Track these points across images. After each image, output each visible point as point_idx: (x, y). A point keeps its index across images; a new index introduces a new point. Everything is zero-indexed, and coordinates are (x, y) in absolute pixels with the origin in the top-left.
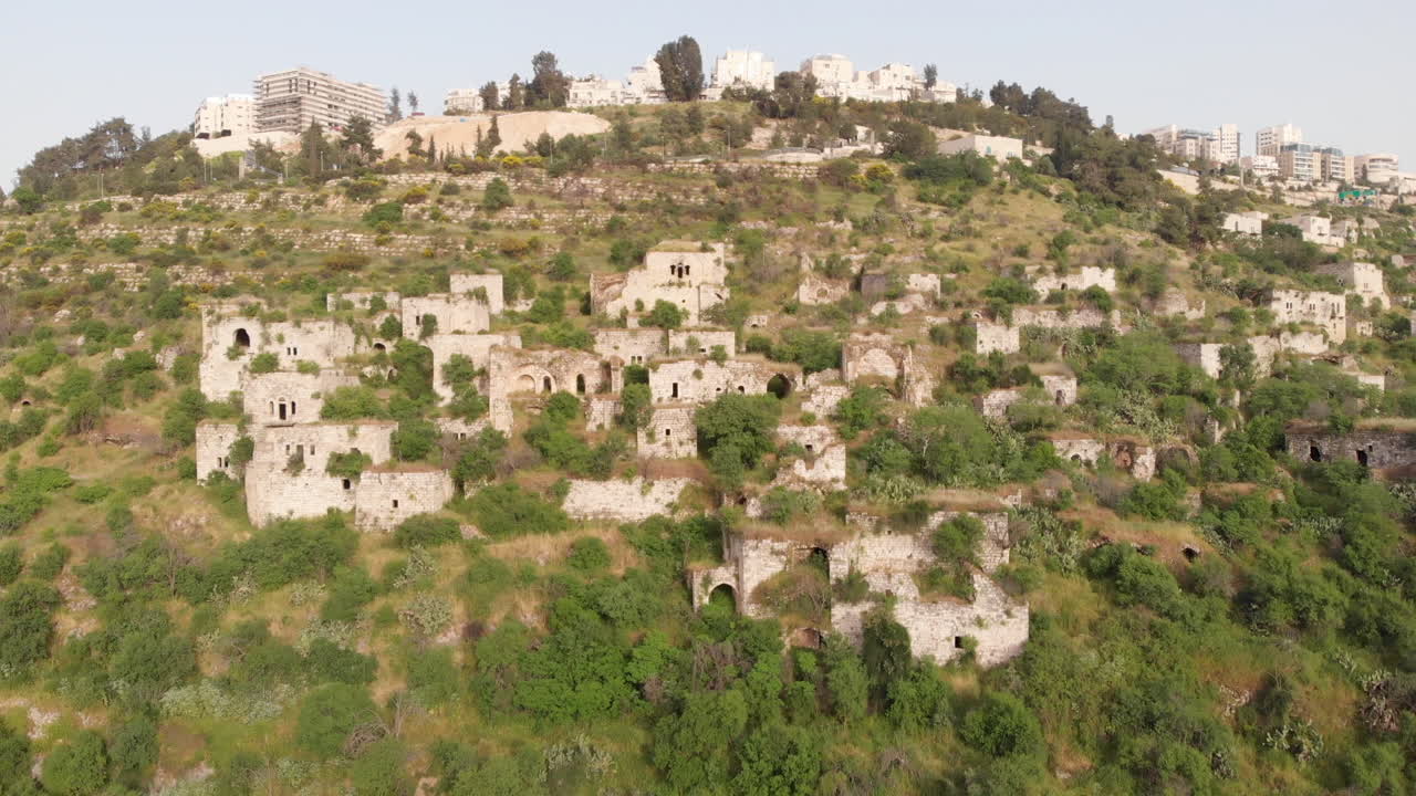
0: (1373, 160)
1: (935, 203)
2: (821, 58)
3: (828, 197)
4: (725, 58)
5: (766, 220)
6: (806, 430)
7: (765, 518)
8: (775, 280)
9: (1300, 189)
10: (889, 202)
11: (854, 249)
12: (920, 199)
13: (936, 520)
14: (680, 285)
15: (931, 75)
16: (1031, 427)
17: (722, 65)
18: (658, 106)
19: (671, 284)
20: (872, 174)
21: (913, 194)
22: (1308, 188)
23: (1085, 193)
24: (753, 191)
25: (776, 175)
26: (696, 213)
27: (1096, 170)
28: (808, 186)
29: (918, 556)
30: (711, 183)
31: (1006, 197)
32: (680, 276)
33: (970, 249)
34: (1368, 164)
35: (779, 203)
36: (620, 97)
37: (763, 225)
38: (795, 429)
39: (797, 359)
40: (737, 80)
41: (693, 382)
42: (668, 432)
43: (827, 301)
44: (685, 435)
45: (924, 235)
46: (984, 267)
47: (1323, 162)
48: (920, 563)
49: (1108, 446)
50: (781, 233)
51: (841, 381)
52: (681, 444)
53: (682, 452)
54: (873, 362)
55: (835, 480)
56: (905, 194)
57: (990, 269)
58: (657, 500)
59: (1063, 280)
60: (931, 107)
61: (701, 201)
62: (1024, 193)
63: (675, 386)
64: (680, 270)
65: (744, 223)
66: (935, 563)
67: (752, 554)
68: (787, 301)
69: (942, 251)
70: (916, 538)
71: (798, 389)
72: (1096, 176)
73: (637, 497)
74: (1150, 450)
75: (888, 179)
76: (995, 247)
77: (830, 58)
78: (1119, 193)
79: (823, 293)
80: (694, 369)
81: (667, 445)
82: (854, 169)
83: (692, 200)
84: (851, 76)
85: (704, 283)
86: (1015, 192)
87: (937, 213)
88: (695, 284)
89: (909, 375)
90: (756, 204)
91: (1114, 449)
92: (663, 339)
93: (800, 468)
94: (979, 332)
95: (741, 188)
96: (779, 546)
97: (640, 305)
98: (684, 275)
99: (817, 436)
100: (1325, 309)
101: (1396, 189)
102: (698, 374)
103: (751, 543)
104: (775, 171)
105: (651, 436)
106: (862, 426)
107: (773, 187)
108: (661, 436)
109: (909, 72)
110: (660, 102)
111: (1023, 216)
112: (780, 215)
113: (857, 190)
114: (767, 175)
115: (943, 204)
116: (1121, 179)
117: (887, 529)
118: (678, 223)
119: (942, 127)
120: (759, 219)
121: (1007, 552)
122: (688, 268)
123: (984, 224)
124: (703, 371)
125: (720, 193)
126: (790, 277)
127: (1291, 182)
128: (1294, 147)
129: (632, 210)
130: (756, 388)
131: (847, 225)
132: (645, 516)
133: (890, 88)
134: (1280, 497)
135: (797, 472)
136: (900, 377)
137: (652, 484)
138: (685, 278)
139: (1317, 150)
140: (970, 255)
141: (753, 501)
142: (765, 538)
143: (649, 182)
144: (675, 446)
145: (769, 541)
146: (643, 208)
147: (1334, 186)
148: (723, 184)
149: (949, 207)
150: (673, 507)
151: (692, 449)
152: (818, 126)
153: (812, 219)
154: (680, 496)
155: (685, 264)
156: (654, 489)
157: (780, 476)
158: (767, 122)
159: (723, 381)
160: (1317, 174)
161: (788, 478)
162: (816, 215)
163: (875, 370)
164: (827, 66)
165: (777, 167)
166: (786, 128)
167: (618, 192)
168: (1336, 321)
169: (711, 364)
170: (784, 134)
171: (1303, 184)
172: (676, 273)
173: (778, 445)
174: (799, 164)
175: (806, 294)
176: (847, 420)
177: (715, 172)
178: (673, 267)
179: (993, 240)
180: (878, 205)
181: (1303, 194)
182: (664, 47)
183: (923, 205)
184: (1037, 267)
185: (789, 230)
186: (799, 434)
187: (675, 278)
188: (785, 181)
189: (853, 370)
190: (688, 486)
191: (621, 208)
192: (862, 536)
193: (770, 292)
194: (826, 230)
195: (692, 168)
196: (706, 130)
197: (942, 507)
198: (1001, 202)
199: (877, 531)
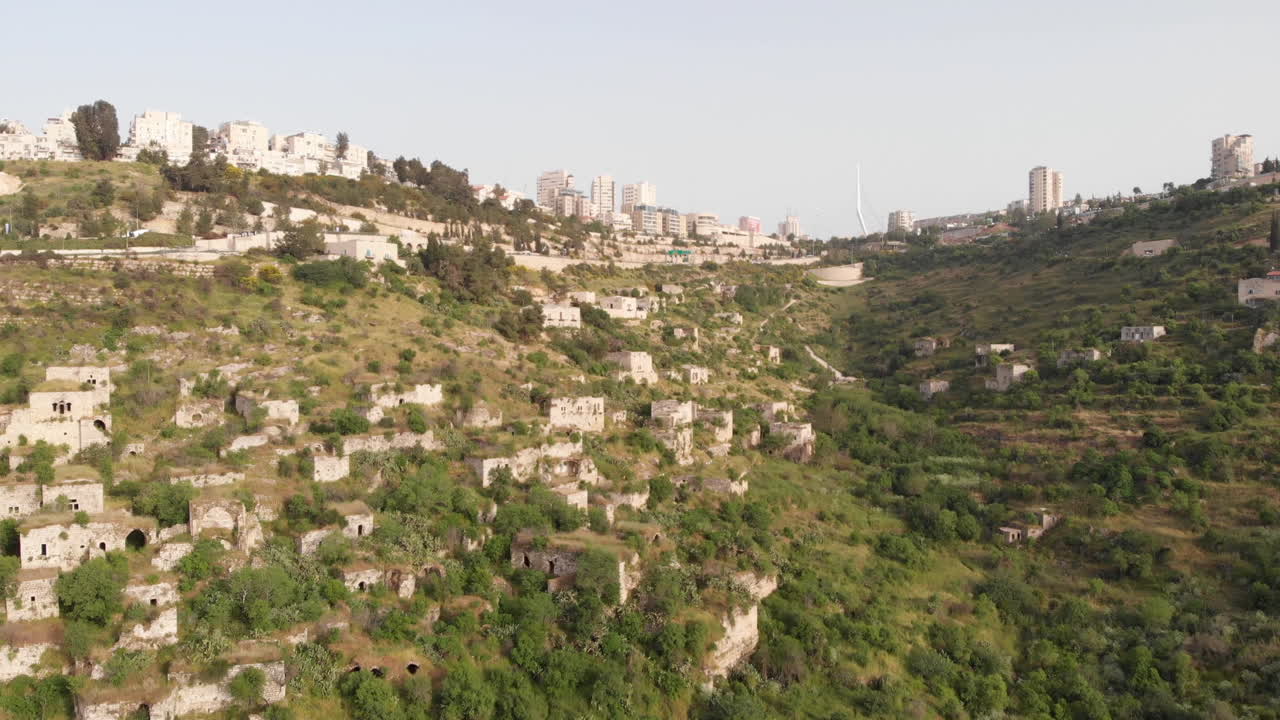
0: (701, 218)
1: (316, 305)
2: (239, 123)
3: (220, 297)
4: (143, 116)
5: (158, 325)
6: (152, 588)
7: (104, 681)
8: (156, 404)
9: (645, 243)
10: (274, 308)
11: (237, 358)
12: (304, 301)
13: (234, 671)
14: (62, 420)
15: (342, 145)
16: (334, 562)
17: (141, 124)
18: (72, 164)
19: (53, 420)
20: (265, 275)
21: (298, 296)
22: (651, 242)
23: (448, 292)
24: (149, 293)
25: (175, 273)
26: (91, 314)
27: (456, 273)
28: (203, 286)
29: (221, 697)
30: (109, 284)
31: (377, 301)
32: (62, 411)
33: (333, 363)
34: (697, 220)
35: (174, 306)
36: (33, 150)
37: (155, 331)
38: (142, 588)
39: (154, 513)
40: (152, 143)
41: (60, 543)
42: (33, 599)
43: (200, 424)
44: (48, 600)
45: (301, 343)
46: (343, 382)
47: (664, 219)
48: (223, 702)
49: (386, 572)
50: (172, 338)
51: (186, 537)
52: (45, 607)
53: (46, 614)
54: (214, 518)
55: (168, 635)
56: (290, 296)
57: (348, 384)
58: (22, 663)
59: (400, 397)
60: (335, 183)
61: (98, 301)
62: (392, 297)
63: (44, 547)
64: (62, 407)
65: (137, 328)
66: (232, 702)
67: (92, 715)
68: (165, 425)
69: (312, 363)
70: (219, 686)
71: (152, 542)
72: (455, 277)
73: (5, 660)
74: (411, 577)
75: (278, 280)
76: (356, 358)
77: (246, 124)
78: (472, 292)
79: (197, 417)
80: (59, 532)
81: (33, 609)
82: (247, 270)
83: (90, 300)
84: (266, 145)
85: (84, 418)
86: (385, 296)
87: (316, 317)
88: (77, 417)
89: (242, 528)
90: (150, 307)
91: (389, 574)
92: (37, 494)
93: (139, 631)
94: (316, 464)
95: (138, 288)
96: (112, 707)
97: (23, 440)
98: (66, 411)
99: (160, 591)
100: (589, 409)
101: (715, 241)
102: (63, 536)
103: (92, 708)
104: (174, 269)
105: (18, 605)
106: (199, 579)
107: (170, 287)
108: (27, 603)
109: (322, 140)
110: (73, 158)
111: (388, 319)
112: (173, 320)
113: (248, 292)
114: (164, 276)
115: (323, 307)
116: (474, 281)
117: (198, 682)
118: (72, 327)
119: (344, 204)
120: (152, 323)
121: (284, 688)
122: (69, 405)
123: (354, 332)
124: (68, 532)
125: (117, 294)
126: (170, 401)
127: (640, 237)
128: (643, 208)
129: (28, 311)
130: (117, 543)
131: (234, 331)
132: (13, 676)
133: (302, 157)
134: (489, 607)
135: (136, 634)
136: (236, 528)
137: (17, 651)
138: (67, 414)
139: (660, 210)
140: (333, 370)
141: (96, 667)
142: (103, 702)
143: (47, 282)
144: (39, 608)
145: (105, 704)
146: (39, 311)
147: (670, 240)
148: (121, 284)
149: (328, 310)
150: (35, 668)
151: (55, 611)
152: (227, 201)
153: (203, 325)
154: (42, 658)
155: (67, 401)
156: (19, 655)
157: (122, 639)
158: (178, 195)
159: (86, 540)
160: (659, 230)
161: (128, 641)
162: (206, 322)
163: (216, 523)
164: (244, 130)
165: (176, 265)
166: (196, 202)
167: (15, 291)
168: (597, 415)
169: (75, 527)
170: (194, 209)
171: (648, 238)
172: (58, 410)
173: (125, 604)
174: (196, 263)
175: (183, 419)
176: (186, 573)
177: (115, 269)
178: (55, 405)
179: (356, 352)
180: (266, 308)
181: (647, 247)
182: (80, 109)
183: (305, 307)
184: (382, 385)
185: (181, 336)
186: (145, 592)
187: (57, 414)
188: (182, 280)
189: (197, 526)
190: (47, 650)
191: (17, 312)
192: (180, 689)
193: (150, 416)
194: (215, 336)
195: (92, 264)
196: (116, 201)
197: (238, 661)
198: (373, 306)
199: (191, 684)
